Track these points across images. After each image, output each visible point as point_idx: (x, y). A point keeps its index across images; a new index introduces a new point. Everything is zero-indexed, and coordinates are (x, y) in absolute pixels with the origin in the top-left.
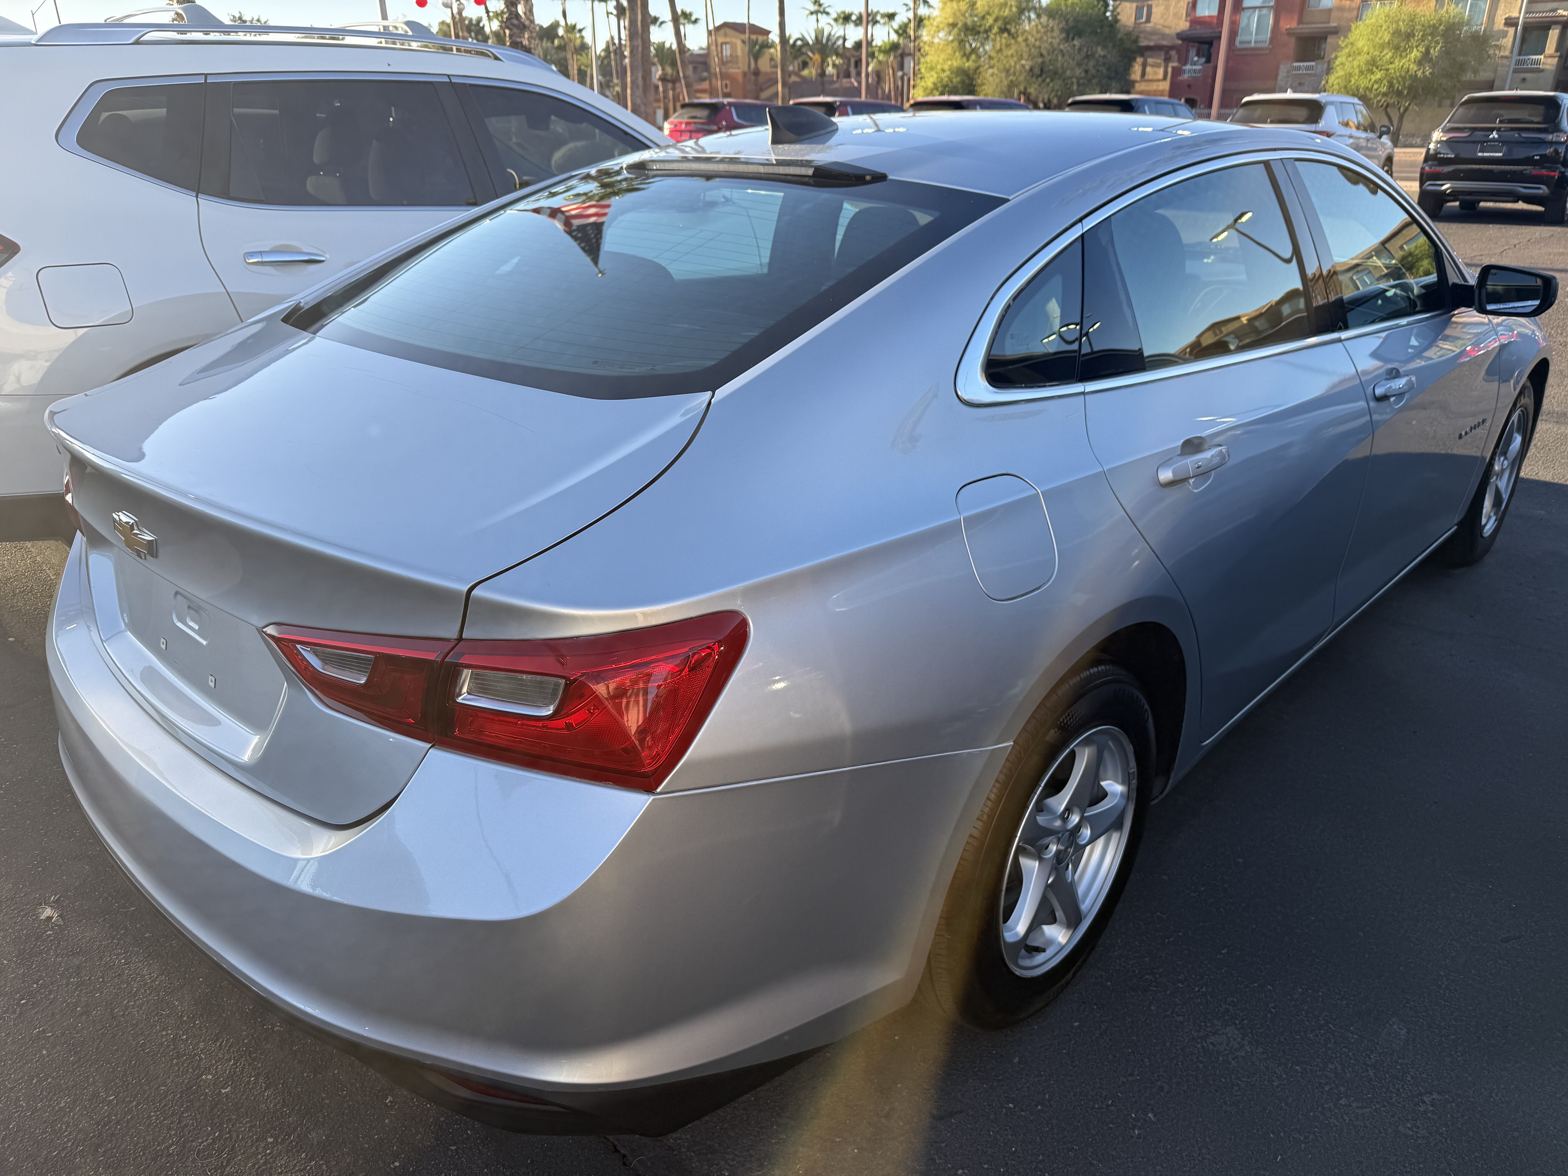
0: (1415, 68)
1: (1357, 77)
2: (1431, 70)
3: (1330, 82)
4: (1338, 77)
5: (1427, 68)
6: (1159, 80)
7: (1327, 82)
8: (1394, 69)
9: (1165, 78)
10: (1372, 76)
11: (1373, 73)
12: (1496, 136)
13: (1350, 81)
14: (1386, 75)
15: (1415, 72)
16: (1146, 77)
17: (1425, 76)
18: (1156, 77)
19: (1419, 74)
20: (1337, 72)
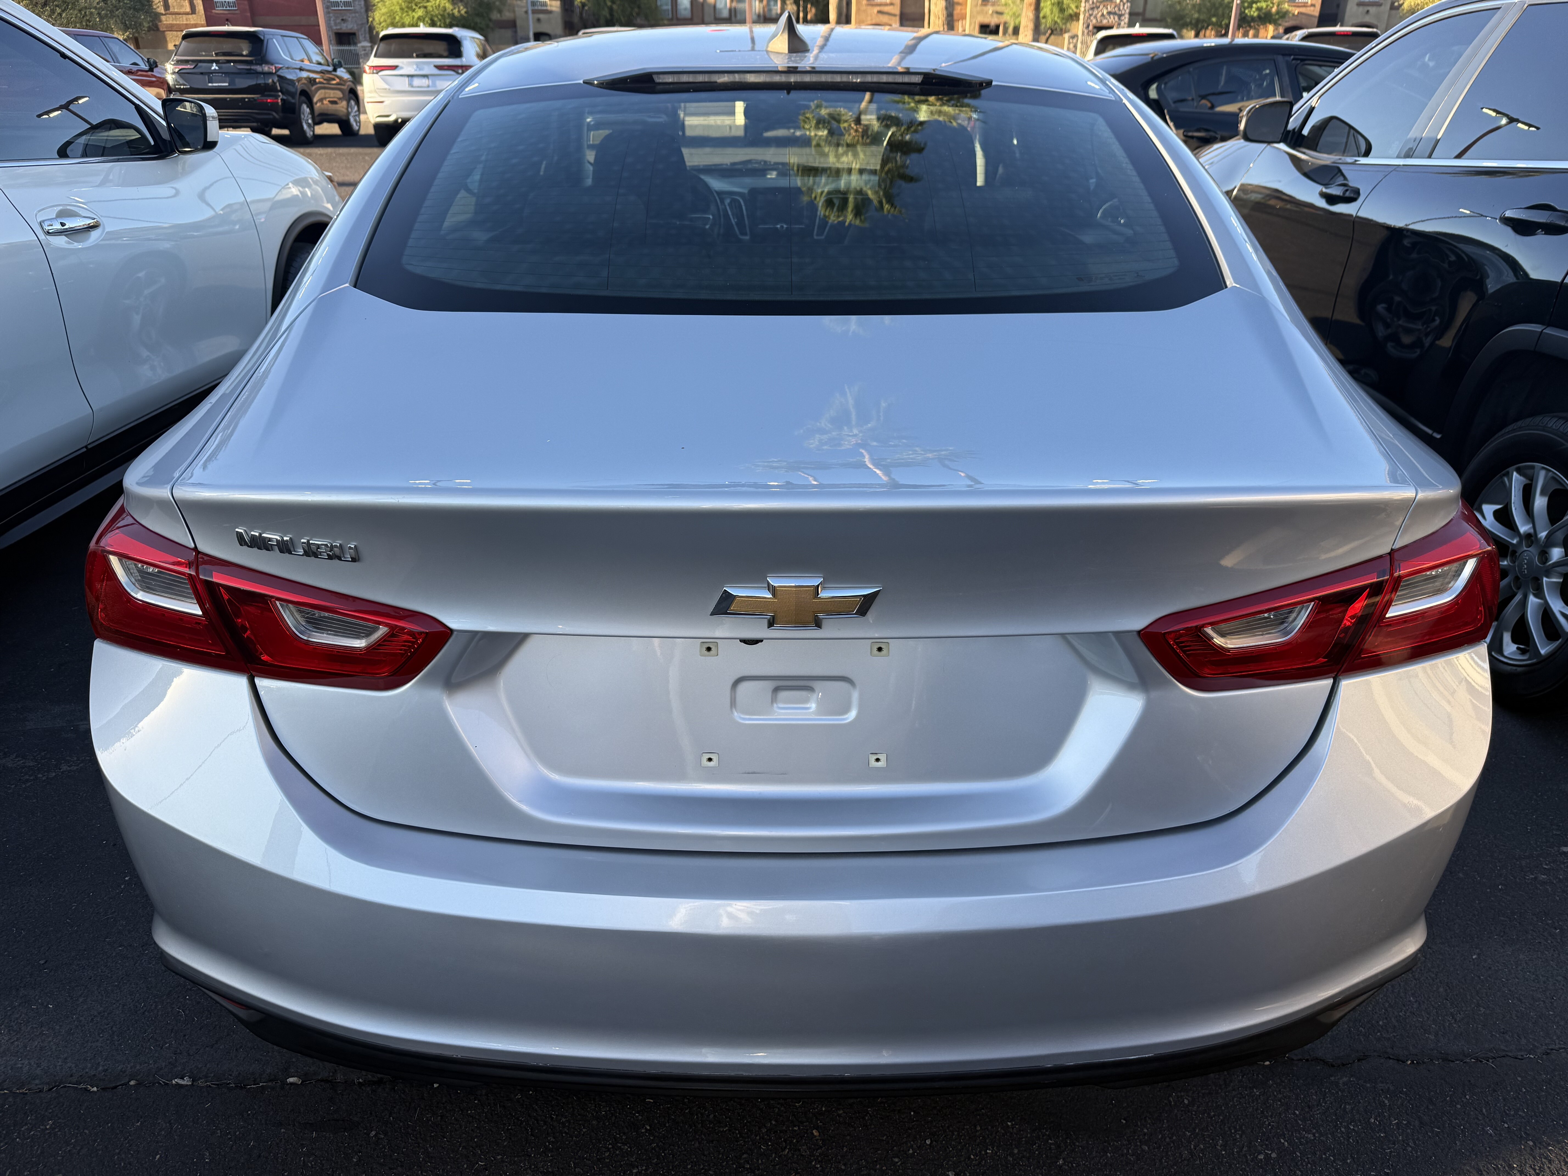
0: (451, 7)
1: (400, 14)
2: (465, 10)
3: (377, 19)
4: (383, 14)
5: (462, 8)
6: (187, 14)
7: (374, 19)
8: (432, 7)
9: (193, 11)
10: (414, 14)
11: (414, 10)
12: (217, 68)
13: (395, 18)
14: (426, 12)
15: (452, 10)
16: (172, 10)
17: (461, 15)
18: (182, 10)
19: (456, 12)
20: (380, 10)
